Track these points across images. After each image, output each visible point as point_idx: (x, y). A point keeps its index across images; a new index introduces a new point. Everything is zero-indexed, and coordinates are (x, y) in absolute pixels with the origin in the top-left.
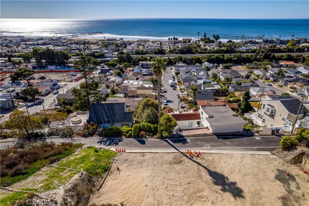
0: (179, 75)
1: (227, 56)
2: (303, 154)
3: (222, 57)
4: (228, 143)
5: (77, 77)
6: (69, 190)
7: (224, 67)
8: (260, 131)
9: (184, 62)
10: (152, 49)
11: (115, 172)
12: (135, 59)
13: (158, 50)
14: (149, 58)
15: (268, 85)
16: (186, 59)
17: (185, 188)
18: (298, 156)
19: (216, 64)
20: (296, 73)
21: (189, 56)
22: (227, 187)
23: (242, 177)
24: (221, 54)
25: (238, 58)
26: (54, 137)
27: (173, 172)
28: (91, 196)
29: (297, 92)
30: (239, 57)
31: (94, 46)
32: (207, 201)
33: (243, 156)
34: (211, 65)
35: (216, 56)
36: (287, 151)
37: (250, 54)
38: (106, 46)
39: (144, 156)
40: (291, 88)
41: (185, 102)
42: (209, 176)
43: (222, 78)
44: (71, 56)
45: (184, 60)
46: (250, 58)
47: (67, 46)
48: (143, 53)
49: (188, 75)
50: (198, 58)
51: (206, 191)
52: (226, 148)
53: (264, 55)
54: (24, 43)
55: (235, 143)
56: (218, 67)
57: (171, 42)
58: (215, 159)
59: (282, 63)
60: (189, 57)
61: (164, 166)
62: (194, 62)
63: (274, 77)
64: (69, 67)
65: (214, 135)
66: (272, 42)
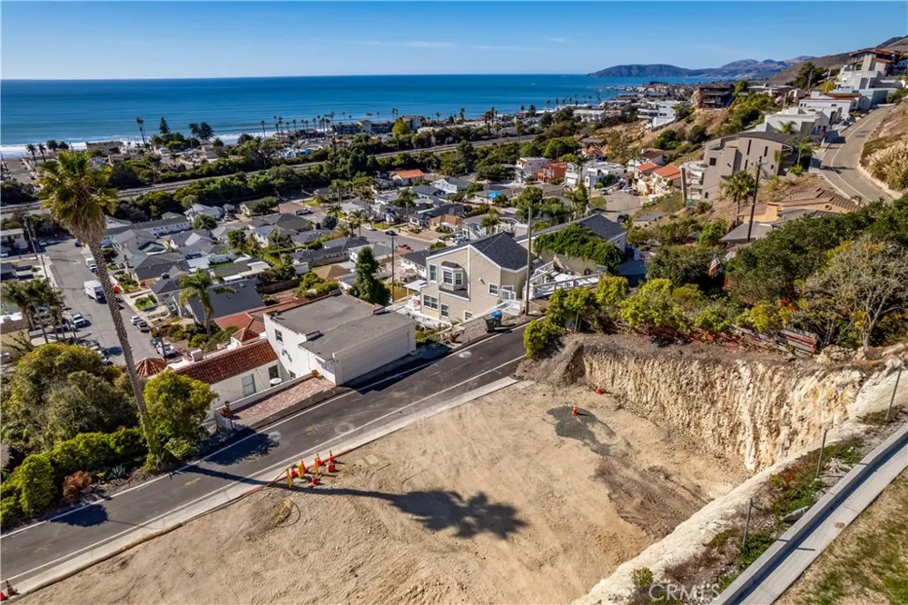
1: (253, 178)
2: (580, 351)
3: (241, 183)
4: (397, 395)
7: (255, 211)
8: (458, 335)
9: (121, 214)
15: (387, 233)
16: (123, 206)
17: (348, 595)
18: (572, 361)
19: (227, 207)
20: (435, 194)
21: (131, 196)
22: (469, 519)
23: (489, 469)
24: (233, 176)
25: (287, 179)
27: (277, 563)
29: (454, 237)
30: (288, 176)
32: (444, 591)
33: (456, 413)
34: (213, 212)
35: (223, 183)
36: (545, 358)
37: (315, 165)
39: (124, 564)
40: (439, 230)
41: (173, 338)
42: (406, 515)
43: (264, 242)
46: (318, 174)
49: (149, 254)
50: (164, 197)
51: (421, 564)
52: (401, 412)
53: (351, 162)
55: (416, 389)
56: (236, 212)
58: (387, 456)
59: (397, 176)
60: (135, 198)
61: (233, 559)
63: (394, 213)
65: (346, 389)
66: (353, 129)
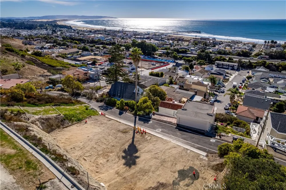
0: (250, 80)
4: (178, 134)
5: (155, 66)
6: (43, 119)
9: (267, 67)
10: (238, 50)
11: (83, 123)
12: (213, 58)
13: (243, 51)
14: (227, 59)
16: (270, 64)
17: (107, 148)
18: (221, 164)
22: (129, 157)
23: (152, 158)
26: (84, 97)
27: (113, 136)
28: (57, 130)
31: (185, 43)
32: (106, 159)
38: (196, 44)
39: (109, 121)
44: (158, 49)
45: (268, 65)
47: (163, 41)
48: (225, 53)
49: (261, 81)
54: (134, 36)
57: (268, 45)
61: (112, 131)
62: (280, 69)
64: (154, 58)
65: (176, 125)
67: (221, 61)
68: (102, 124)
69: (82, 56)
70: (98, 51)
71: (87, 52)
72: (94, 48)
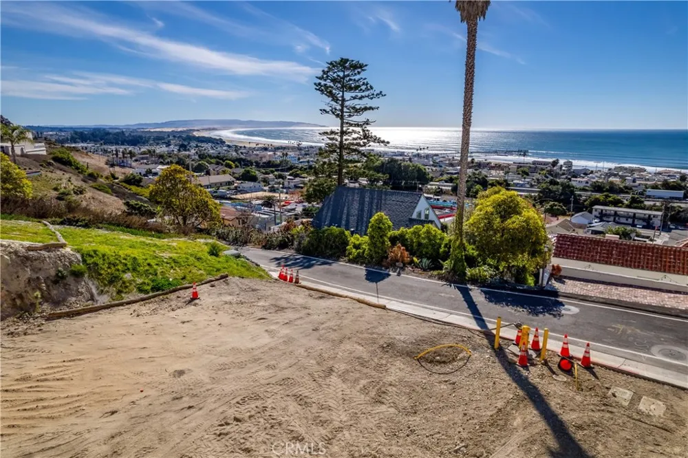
11: (172, 303)
14: (626, 201)
31: (494, 172)
38: (526, 173)
67: (608, 206)
68: (282, 309)
69: (239, 191)
70: (279, 183)
71: (252, 184)
72: (271, 176)
